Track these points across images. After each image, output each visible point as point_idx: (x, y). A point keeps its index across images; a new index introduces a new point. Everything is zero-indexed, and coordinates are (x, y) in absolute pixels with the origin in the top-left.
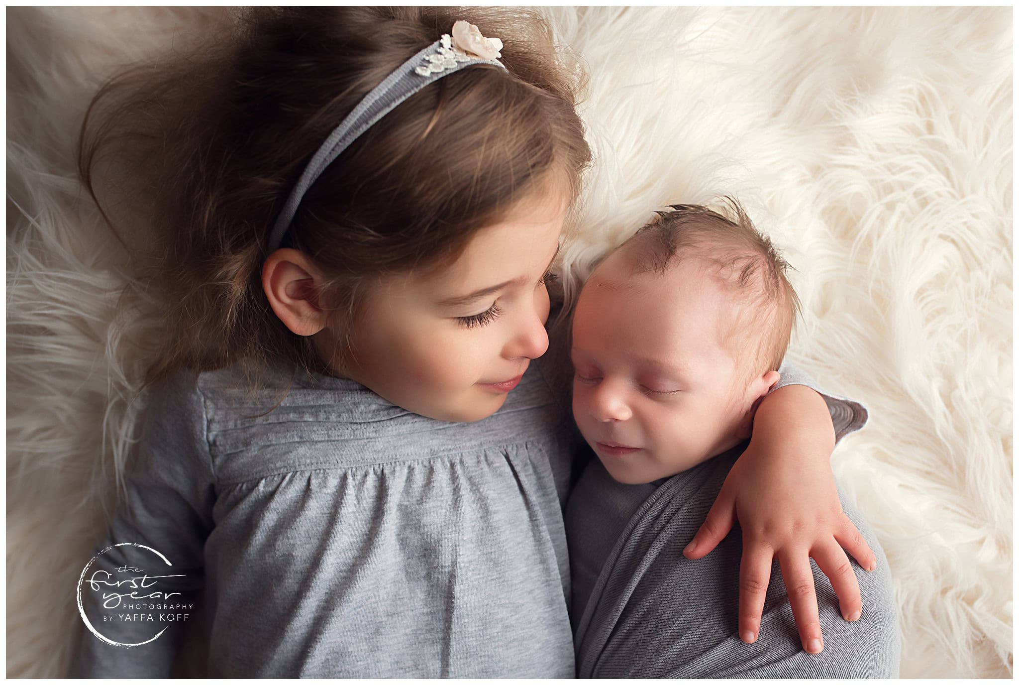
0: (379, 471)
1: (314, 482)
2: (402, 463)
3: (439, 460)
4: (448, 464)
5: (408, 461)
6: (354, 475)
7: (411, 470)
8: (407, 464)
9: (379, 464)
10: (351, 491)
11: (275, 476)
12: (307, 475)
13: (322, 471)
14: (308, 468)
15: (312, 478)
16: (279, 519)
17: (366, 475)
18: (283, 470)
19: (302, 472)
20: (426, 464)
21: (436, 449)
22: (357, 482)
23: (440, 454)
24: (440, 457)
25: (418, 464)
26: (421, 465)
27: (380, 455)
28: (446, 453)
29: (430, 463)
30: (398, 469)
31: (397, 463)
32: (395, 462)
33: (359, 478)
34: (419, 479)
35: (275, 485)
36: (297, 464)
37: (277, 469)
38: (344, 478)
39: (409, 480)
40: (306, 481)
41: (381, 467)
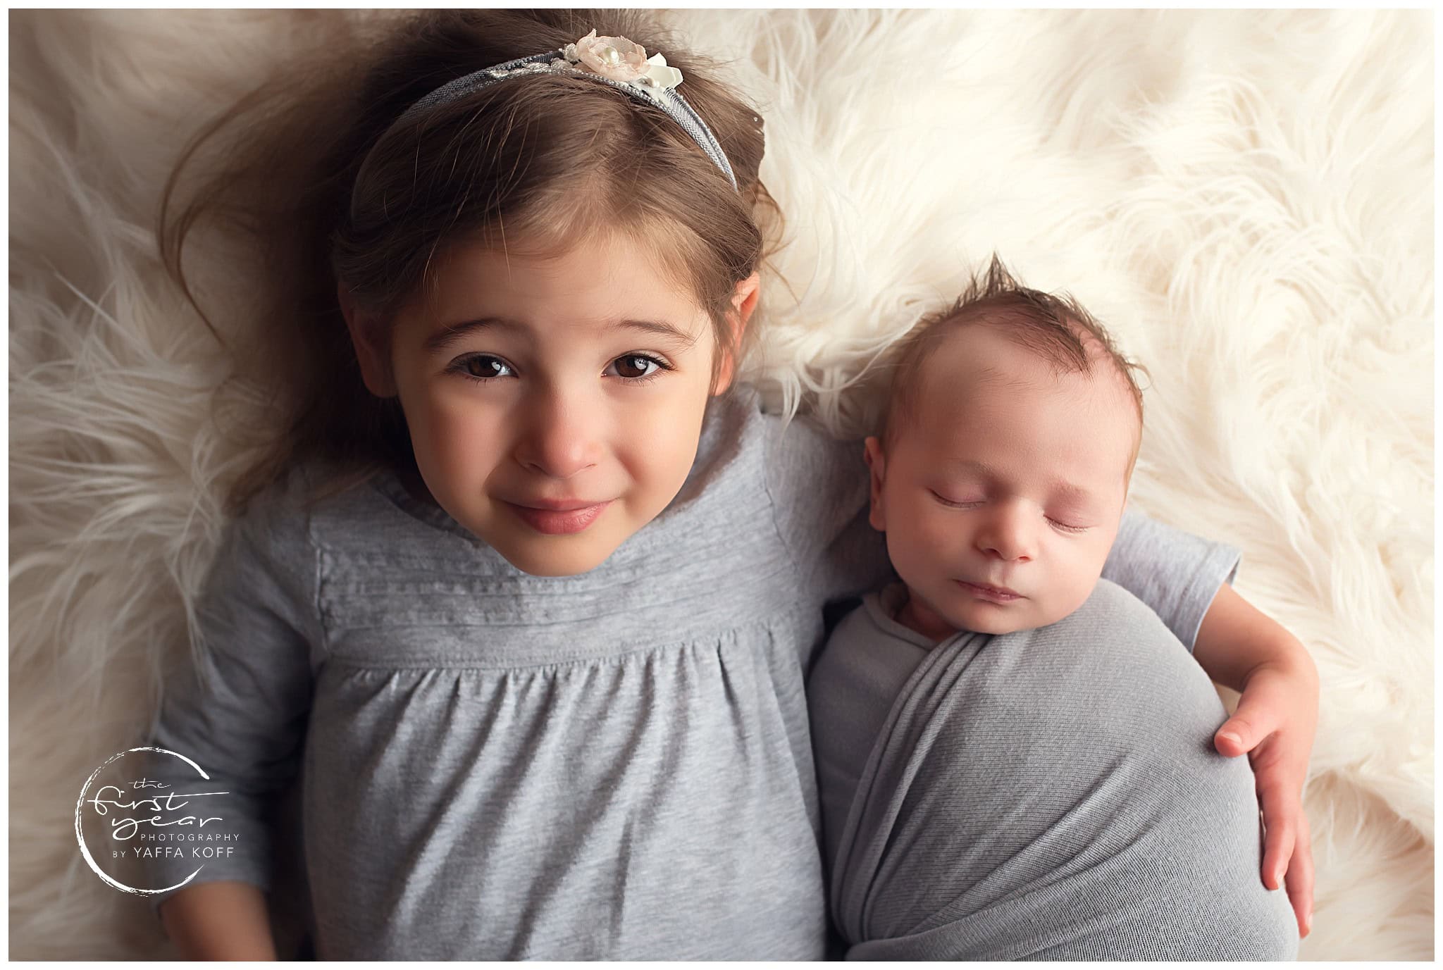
0: (550, 674)
1: (464, 686)
2: (582, 663)
3: (633, 657)
4: (643, 663)
5: (590, 660)
6: (516, 679)
7: (594, 671)
8: (589, 664)
9: (552, 665)
10: (510, 701)
11: (412, 670)
12: (455, 674)
13: (475, 672)
14: (458, 665)
15: (462, 680)
16: (415, 732)
17: (532, 679)
18: (425, 665)
19: (449, 671)
20: (615, 663)
21: (629, 640)
22: (519, 688)
23: (635, 649)
24: (635, 652)
25: (605, 662)
26: (608, 665)
27: (553, 652)
28: (643, 647)
29: (620, 661)
30: (575, 671)
31: (576, 664)
32: (573, 663)
33: (522, 682)
34: (603, 682)
35: (412, 683)
36: (443, 658)
37: (416, 661)
38: (503, 682)
39: (589, 684)
40: (453, 683)
41: (554, 668)
